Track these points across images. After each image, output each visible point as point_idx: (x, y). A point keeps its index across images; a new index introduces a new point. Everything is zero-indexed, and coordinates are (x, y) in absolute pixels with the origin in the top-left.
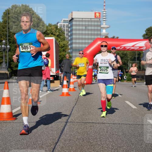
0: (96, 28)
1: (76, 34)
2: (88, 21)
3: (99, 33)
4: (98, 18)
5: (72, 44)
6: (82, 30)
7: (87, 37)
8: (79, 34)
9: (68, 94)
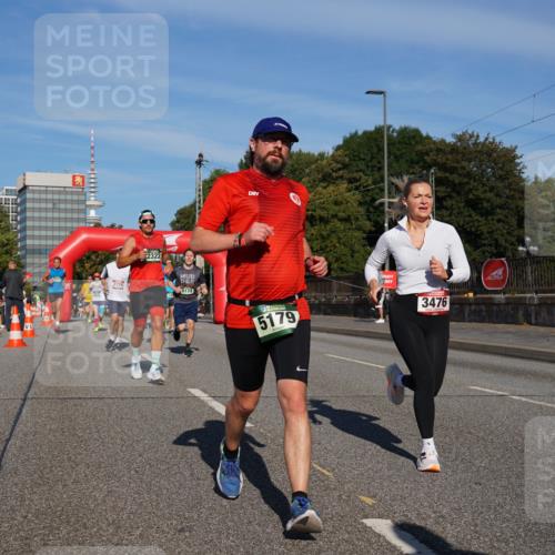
0: (75, 207)
1: (33, 219)
2: (59, 193)
3: (82, 216)
4: (79, 187)
5: (24, 238)
6: (46, 210)
7: (56, 224)
8: (40, 219)
9: (21, 343)
